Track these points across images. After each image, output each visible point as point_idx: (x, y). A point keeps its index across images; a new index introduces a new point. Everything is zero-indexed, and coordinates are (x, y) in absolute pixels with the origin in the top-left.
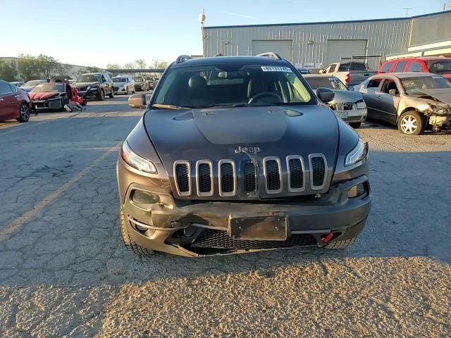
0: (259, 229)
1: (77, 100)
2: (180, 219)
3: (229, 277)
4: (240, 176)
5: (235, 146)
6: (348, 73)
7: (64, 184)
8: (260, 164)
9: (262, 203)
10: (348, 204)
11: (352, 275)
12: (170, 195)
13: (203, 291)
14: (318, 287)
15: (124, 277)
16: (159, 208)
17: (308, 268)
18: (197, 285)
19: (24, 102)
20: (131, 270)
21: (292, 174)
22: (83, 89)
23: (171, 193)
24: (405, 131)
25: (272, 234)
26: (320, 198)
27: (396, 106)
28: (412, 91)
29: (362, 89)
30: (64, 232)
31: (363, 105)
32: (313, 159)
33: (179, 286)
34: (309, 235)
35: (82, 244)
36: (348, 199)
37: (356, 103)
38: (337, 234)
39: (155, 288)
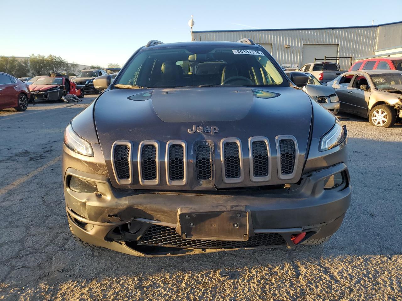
0: (215, 226)
1: (75, 93)
2: (119, 213)
3: (186, 278)
4: (191, 161)
5: (189, 125)
6: (321, 72)
7: (37, 168)
8: (217, 147)
9: (219, 194)
10: (324, 197)
11: (328, 278)
12: (107, 183)
13: (153, 295)
14: (288, 293)
15: (68, 274)
16: (95, 198)
17: (277, 268)
18: (148, 288)
19: (23, 93)
20: (77, 267)
21: (255, 158)
22: (82, 83)
23: (109, 181)
24: (376, 124)
25: (231, 232)
26: (289, 189)
27: (366, 100)
28: (382, 86)
29: (335, 85)
30: (18, 220)
31: (336, 99)
32: (281, 142)
33: (127, 288)
34: (277, 234)
35: (32, 233)
36: (324, 191)
37: (329, 97)
38: (309, 234)
39: (99, 290)
